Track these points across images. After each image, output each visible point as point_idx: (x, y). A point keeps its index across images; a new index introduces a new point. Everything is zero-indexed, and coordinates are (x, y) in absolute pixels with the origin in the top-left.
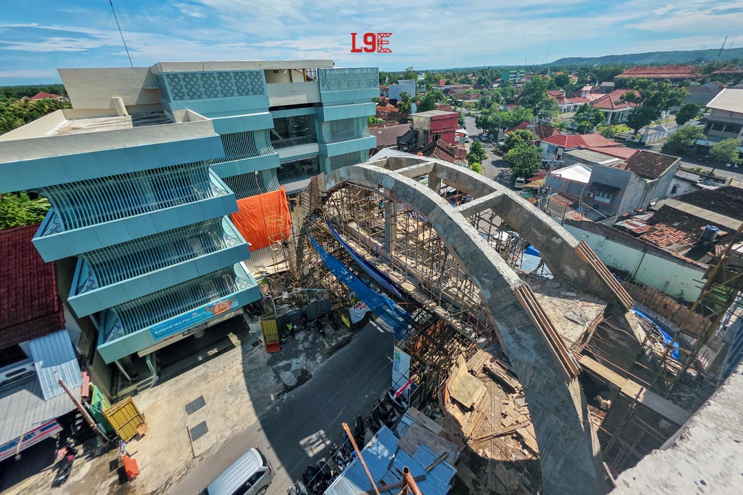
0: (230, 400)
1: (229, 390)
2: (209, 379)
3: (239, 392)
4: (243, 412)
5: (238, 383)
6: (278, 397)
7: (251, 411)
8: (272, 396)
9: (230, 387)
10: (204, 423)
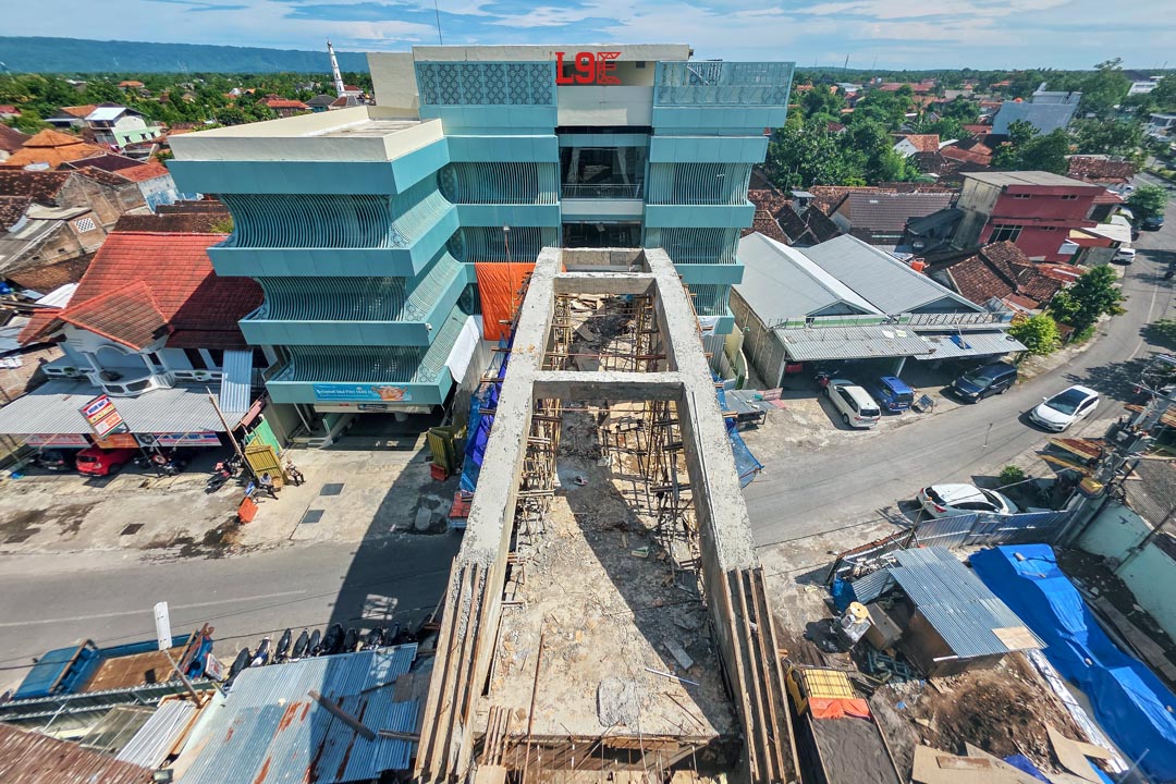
0: (360, 503)
1: (367, 493)
2: (362, 471)
3: (372, 502)
4: (358, 523)
5: (379, 492)
6: (397, 530)
7: (365, 529)
8: (394, 526)
9: (371, 490)
10: (322, 512)
